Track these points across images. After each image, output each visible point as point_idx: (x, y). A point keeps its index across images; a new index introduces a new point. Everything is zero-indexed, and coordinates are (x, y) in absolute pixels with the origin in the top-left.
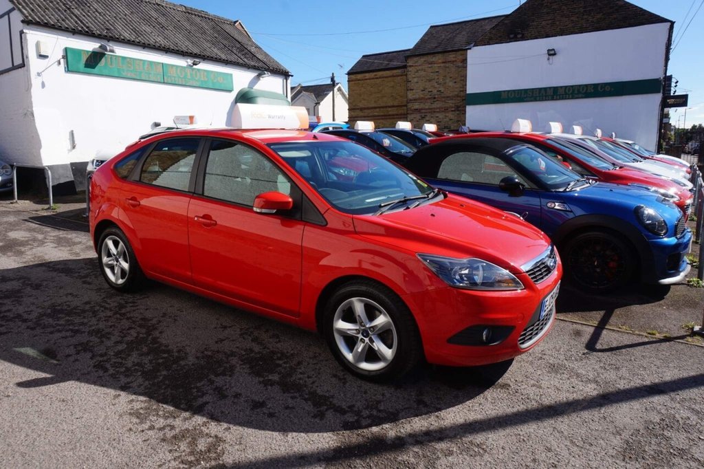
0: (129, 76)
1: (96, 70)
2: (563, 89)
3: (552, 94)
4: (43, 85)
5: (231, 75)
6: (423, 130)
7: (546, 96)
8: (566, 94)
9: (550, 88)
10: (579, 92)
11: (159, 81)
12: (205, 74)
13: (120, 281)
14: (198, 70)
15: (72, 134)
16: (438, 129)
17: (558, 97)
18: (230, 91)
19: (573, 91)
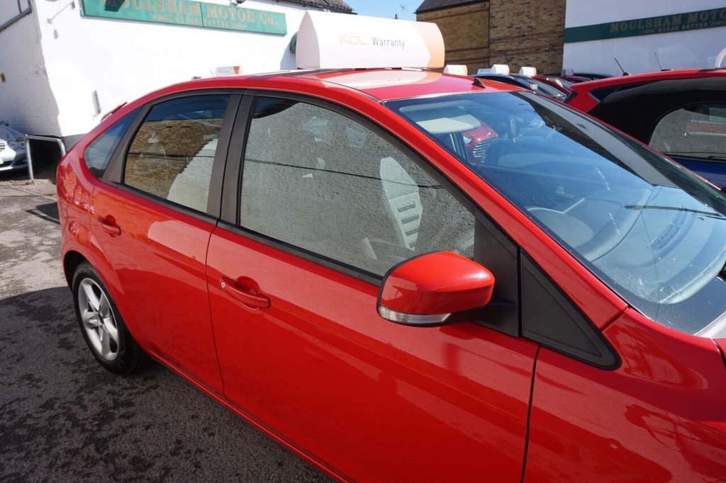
0: (160, 19)
1: (119, 14)
2: (696, 16)
3: (680, 22)
4: (56, 35)
5: (284, 15)
6: (520, 74)
7: (671, 26)
8: (699, 21)
9: (677, 15)
10: (718, 18)
11: (197, 24)
12: (253, 14)
13: (111, 356)
14: (244, 9)
15: (95, 95)
16: (538, 72)
17: (688, 27)
18: (283, 35)
19: (710, 16)
